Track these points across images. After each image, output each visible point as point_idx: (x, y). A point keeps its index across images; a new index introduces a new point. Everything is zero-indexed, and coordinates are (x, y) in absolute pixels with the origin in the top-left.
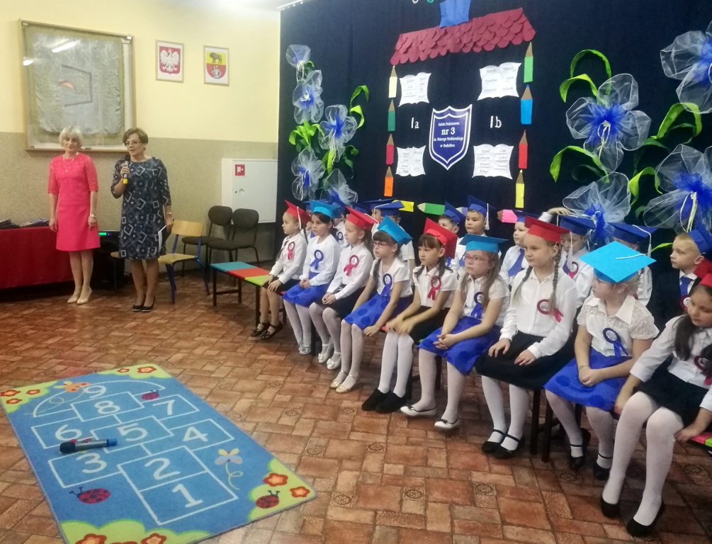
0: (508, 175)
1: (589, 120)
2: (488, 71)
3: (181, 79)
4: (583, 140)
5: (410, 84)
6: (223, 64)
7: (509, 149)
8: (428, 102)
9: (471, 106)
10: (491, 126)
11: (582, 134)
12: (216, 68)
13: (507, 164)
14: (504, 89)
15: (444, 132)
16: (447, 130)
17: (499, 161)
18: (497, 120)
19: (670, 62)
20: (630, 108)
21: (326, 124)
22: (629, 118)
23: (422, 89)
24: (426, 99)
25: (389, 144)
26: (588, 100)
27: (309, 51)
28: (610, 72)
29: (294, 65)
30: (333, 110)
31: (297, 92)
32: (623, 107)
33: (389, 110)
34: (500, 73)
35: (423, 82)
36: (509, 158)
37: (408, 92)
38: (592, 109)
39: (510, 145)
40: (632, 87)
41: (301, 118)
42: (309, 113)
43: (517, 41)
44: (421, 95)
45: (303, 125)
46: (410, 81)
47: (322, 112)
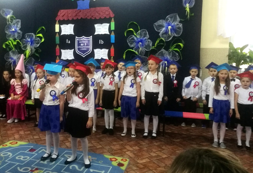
1: (134, 42)
2: (98, 26)
5: (65, 28)
9: (91, 36)
10: (100, 43)
11: (132, 46)
13: (107, 55)
14: (104, 32)
16: (83, 44)
17: (103, 54)
18: (102, 41)
19: (156, 27)
20: (147, 39)
21: (25, 40)
22: (146, 42)
23: (71, 30)
24: (73, 33)
25: (57, 48)
26: (133, 36)
27: (12, 11)
28: (139, 29)
29: (5, 17)
30: (28, 35)
31: (7, 27)
32: (144, 38)
33: (56, 36)
34: (102, 26)
35: (71, 27)
36: (107, 53)
37: (65, 30)
38: (135, 38)
39: (107, 49)
40: (146, 33)
41: (10, 37)
42: (14, 36)
43: (108, 17)
44: (70, 32)
45: (11, 40)
46: (65, 27)
47: (21, 36)
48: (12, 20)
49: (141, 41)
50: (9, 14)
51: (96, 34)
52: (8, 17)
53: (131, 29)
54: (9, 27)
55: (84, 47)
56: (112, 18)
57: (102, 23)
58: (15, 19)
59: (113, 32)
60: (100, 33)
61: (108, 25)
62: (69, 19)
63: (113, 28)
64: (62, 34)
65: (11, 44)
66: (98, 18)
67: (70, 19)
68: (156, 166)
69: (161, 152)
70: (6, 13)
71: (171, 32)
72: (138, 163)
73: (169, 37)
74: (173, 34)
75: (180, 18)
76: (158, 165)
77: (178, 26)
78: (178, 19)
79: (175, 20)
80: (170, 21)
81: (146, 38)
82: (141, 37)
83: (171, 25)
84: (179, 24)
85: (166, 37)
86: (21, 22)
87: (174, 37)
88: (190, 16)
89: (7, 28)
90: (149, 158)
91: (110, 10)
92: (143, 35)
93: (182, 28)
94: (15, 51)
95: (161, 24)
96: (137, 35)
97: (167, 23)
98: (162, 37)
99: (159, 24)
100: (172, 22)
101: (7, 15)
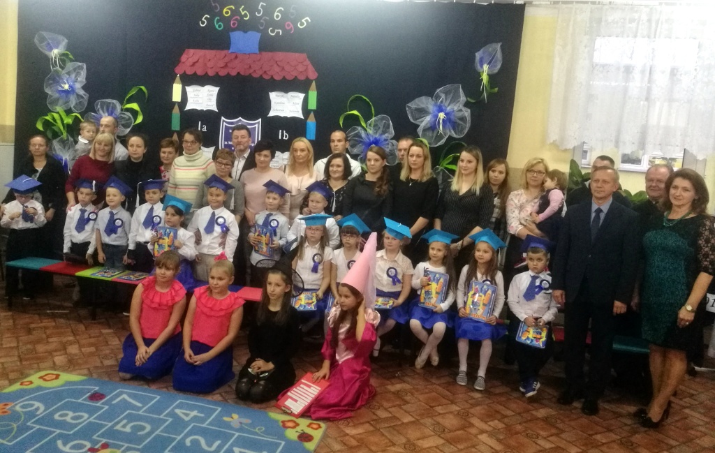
2: (277, 96)
5: (196, 93)
8: (217, 110)
9: (260, 120)
10: (280, 138)
11: (356, 151)
14: (291, 111)
18: (285, 134)
19: (412, 113)
20: (389, 138)
21: (94, 116)
22: (388, 144)
23: (210, 99)
24: (215, 108)
26: (359, 128)
27: (66, 41)
28: (373, 112)
29: (47, 53)
30: (103, 103)
31: (49, 79)
32: (385, 136)
33: (173, 112)
34: (288, 99)
35: (211, 93)
37: (196, 99)
38: (363, 135)
40: (389, 125)
41: (57, 105)
42: (67, 102)
43: (302, 78)
44: (209, 103)
45: (58, 113)
46: (197, 90)
47: (86, 104)
48: (63, 61)
49: (376, 142)
50: (57, 47)
51: (271, 114)
52: (55, 52)
53: (355, 112)
54: (56, 80)
56: (312, 81)
57: (286, 92)
58: (71, 60)
59: (312, 115)
60: (282, 115)
61: (302, 96)
62: (207, 73)
63: (313, 105)
64: (188, 108)
65: (59, 122)
66: (277, 78)
67: (211, 73)
68: (386, 443)
69: (401, 408)
70: (49, 44)
71: (443, 126)
72: (347, 435)
73: (439, 137)
74: (448, 131)
75: (466, 96)
76: (390, 441)
77: (460, 114)
78: (463, 98)
79: (455, 99)
80: (444, 101)
81: (386, 135)
82: (377, 132)
83: (445, 110)
84: (464, 109)
85: (432, 137)
86: (88, 69)
87: (450, 138)
88: (490, 95)
89: (51, 82)
90: (372, 422)
91: (308, 62)
92: (381, 127)
93: (469, 118)
94: (68, 139)
95: (422, 106)
96: (368, 127)
97: (435, 105)
98: (424, 136)
99: (418, 105)
100: (446, 104)
101: (51, 49)
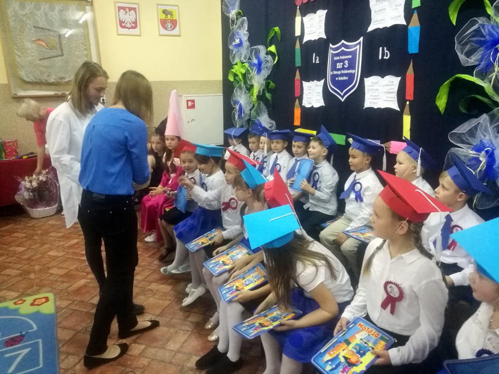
0: (395, 106)
1: (481, 44)
3: (139, 34)
4: (474, 67)
5: (311, 22)
6: (174, 18)
7: (396, 80)
8: (325, 37)
9: (361, 39)
10: (380, 58)
11: (472, 60)
12: (169, 22)
13: (395, 94)
15: (339, 65)
16: (341, 64)
17: (387, 93)
18: (386, 51)
21: (251, 63)
23: (320, 26)
24: (323, 36)
25: (296, 78)
26: (482, 18)
27: (238, 1)
30: (255, 51)
33: (296, 48)
34: (389, 1)
35: (321, 18)
36: (396, 90)
39: (397, 76)
41: (235, 59)
42: (241, 54)
44: (319, 31)
46: (311, 19)
52: (233, 13)
55: (343, 72)
59: (415, 16)
60: (381, 27)
64: (305, 40)
65: (238, 72)
101: (230, 11)
